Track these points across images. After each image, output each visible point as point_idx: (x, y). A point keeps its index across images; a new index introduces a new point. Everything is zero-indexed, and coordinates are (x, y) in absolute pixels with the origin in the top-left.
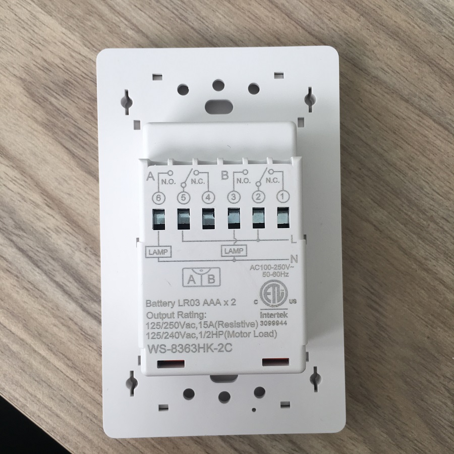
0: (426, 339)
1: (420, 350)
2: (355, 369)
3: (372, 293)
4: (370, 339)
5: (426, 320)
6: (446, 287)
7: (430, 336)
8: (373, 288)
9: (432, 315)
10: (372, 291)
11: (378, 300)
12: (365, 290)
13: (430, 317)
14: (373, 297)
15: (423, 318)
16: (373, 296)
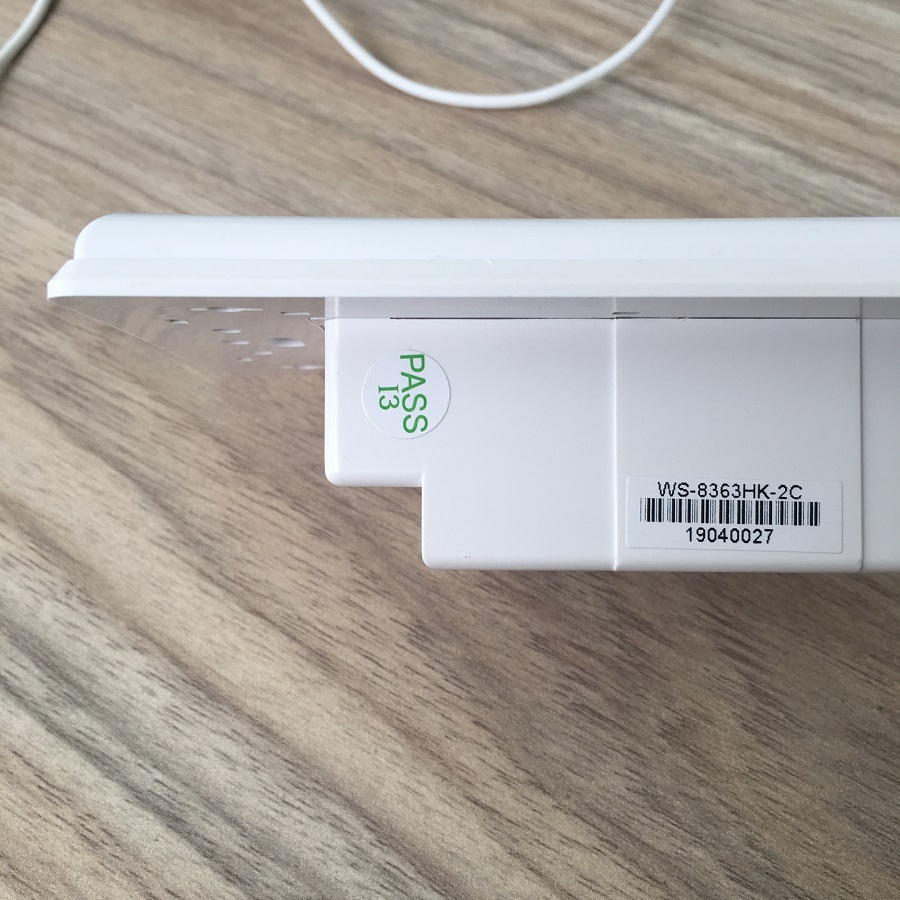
0: (875, 711)
1: (870, 740)
2: (725, 804)
3: (722, 622)
4: (744, 726)
5: (865, 669)
6: (884, 593)
7: (882, 705)
8: (723, 613)
9: (874, 656)
10: (722, 617)
11: (739, 636)
12: (704, 617)
13: (870, 660)
14: (728, 631)
15: (856, 665)
16: (727, 629)
